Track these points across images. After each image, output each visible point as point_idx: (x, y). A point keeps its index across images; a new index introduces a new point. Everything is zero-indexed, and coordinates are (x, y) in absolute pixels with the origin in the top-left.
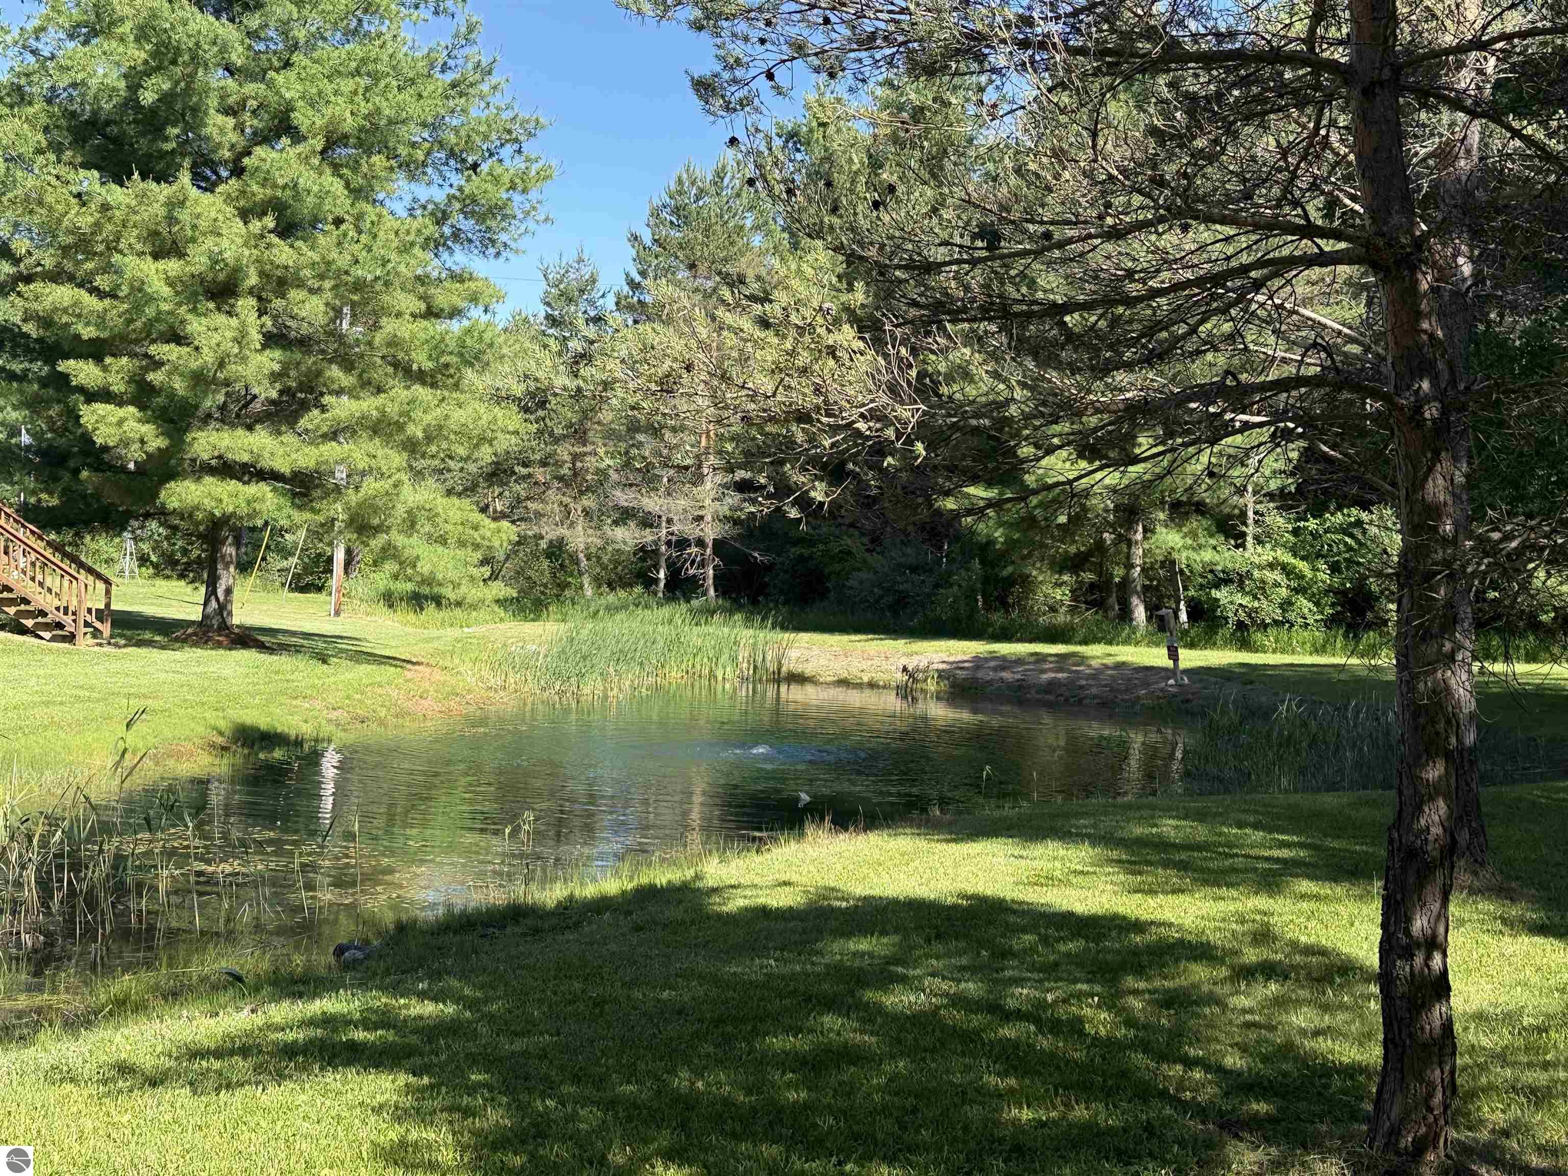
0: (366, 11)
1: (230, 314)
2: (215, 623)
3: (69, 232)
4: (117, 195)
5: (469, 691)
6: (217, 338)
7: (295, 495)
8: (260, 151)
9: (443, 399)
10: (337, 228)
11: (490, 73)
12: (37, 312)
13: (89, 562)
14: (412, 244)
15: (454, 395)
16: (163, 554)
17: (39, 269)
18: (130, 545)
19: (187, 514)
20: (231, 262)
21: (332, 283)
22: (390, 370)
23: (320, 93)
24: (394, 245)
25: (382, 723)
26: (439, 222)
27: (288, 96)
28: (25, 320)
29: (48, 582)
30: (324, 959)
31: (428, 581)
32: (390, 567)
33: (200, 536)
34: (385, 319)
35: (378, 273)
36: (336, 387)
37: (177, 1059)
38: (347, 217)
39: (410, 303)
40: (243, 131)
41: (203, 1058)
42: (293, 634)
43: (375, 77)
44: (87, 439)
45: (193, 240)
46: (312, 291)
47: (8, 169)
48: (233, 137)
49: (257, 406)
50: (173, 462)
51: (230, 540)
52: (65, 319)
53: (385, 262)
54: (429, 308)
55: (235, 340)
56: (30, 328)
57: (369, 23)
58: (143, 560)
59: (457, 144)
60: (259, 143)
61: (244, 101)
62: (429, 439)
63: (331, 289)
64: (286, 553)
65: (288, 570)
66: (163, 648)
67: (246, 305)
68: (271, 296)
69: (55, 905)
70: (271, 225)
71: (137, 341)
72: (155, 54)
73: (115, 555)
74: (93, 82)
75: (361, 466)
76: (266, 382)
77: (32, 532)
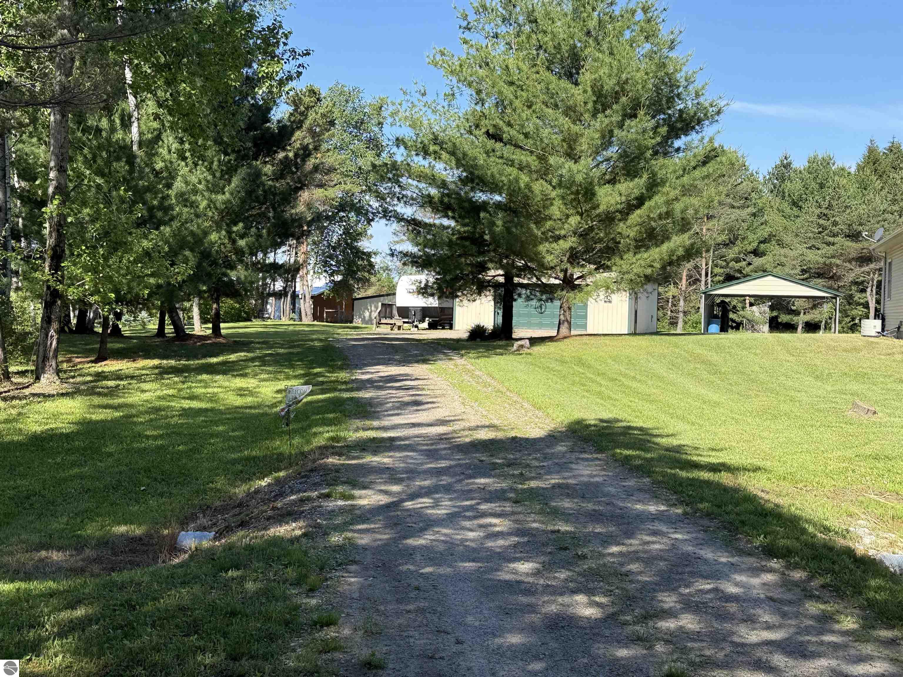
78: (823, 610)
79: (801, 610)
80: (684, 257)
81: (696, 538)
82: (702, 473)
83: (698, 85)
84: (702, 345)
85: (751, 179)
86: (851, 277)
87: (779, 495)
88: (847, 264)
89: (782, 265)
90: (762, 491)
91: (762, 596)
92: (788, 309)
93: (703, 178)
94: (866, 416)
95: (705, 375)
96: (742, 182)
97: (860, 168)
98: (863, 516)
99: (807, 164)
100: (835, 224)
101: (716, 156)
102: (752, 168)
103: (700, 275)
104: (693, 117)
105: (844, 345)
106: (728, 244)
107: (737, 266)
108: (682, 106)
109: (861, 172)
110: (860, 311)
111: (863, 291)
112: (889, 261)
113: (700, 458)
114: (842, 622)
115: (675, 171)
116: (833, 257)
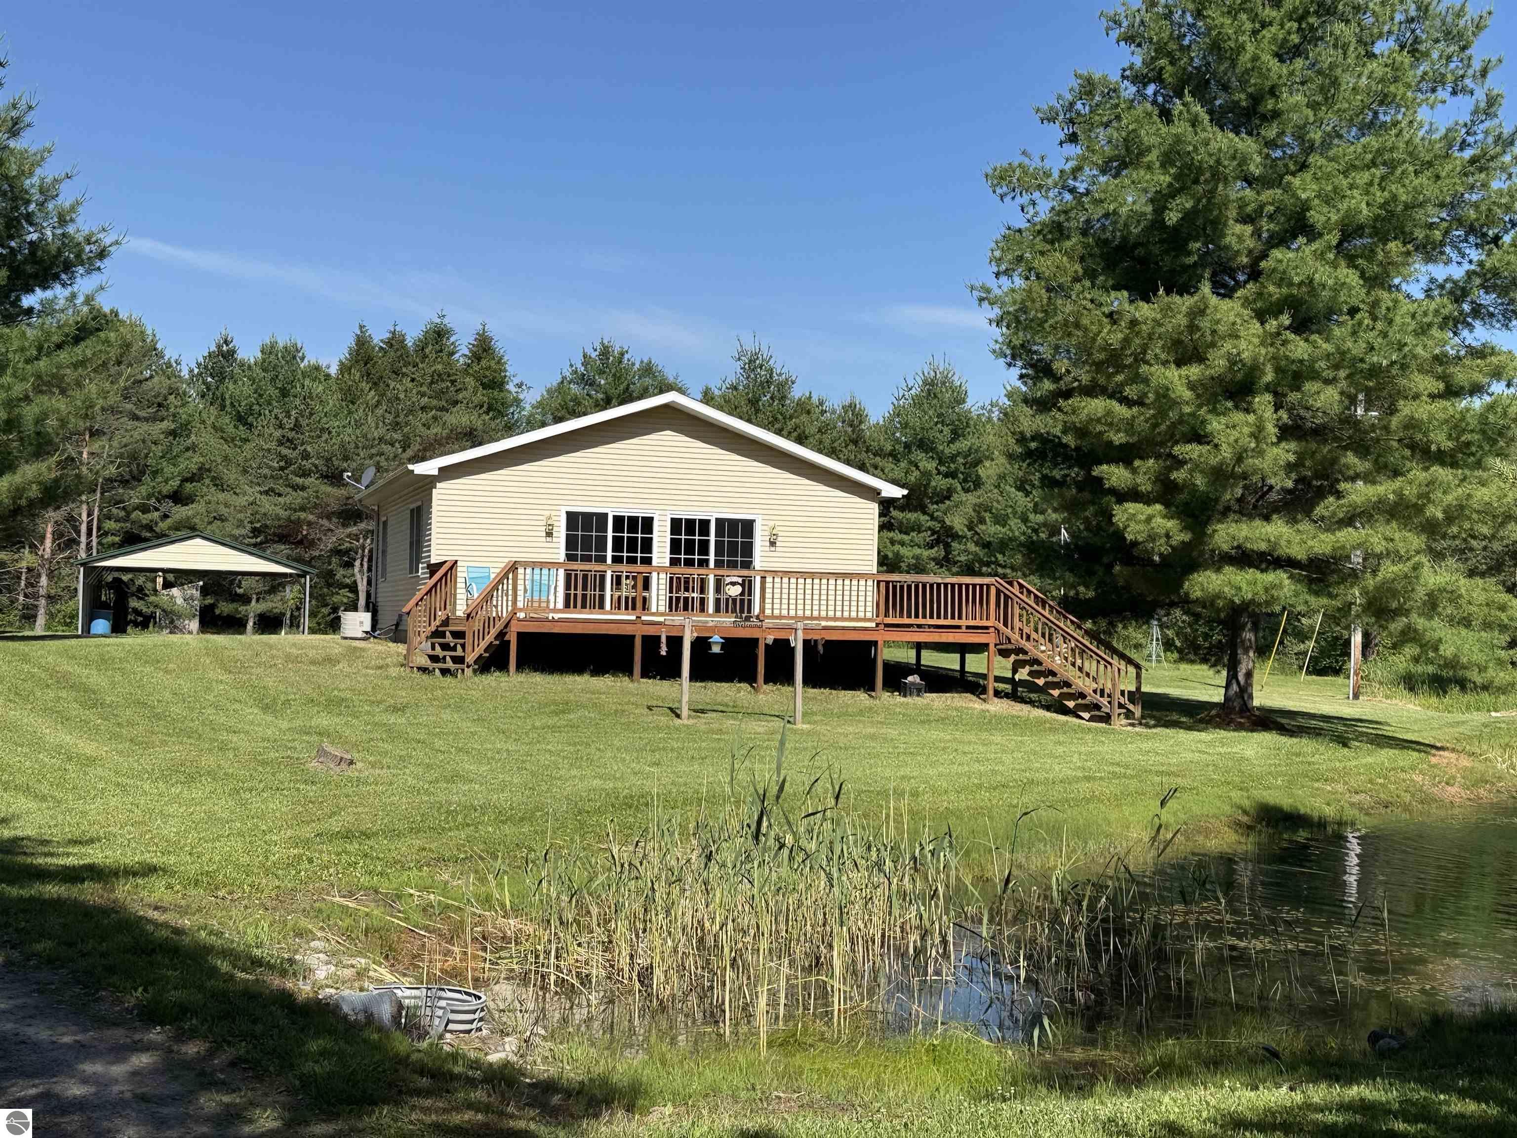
0: (1381, 103)
1: (1247, 411)
2: (1237, 704)
3: (1103, 349)
4: (1145, 311)
5: (1500, 779)
6: (1235, 434)
7: (1311, 581)
8: (1277, 254)
9: (1464, 479)
10: (1352, 318)
11: (1512, 143)
12: (1074, 423)
13: (1120, 647)
14: (1430, 325)
15: (1476, 473)
16: (1186, 639)
17: (1076, 384)
18: (1156, 631)
19: (1209, 602)
20: (1249, 362)
21: (1347, 372)
22: (1408, 452)
23: (1335, 189)
24: (1410, 328)
25: (1407, 808)
26: (1458, 300)
27: (1303, 196)
28: (1064, 432)
29: (1087, 667)
30: (1359, 1045)
31: (1453, 664)
32: (1410, 650)
33: (1220, 622)
34: (1402, 402)
35: (1394, 358)
36: (1351, 473)
37: (1222, 1126)
38: (1362, 306)
39: (1426, 384)
40: (1260, 236)
41: (1246, 1129)
42: (1313, 716)
43: (1392, 165)
44: (1119, 535)
45: (1213, 345)
46: (1327, 382)
47: (1050, 298)
48: (1250, 243)
49: (1273, 496)
50: (1195, 554)
51: (1249, 626)
52: (1099, 428)
53: (1401, 346)
54: (1448, 387)
55: (1252, 435)
56: (1069, 440)
57: (1385, 113)
58: (1168, 645)
59: (1477, 219)
60: (1276, 246)
61: (1261, 207)
62: (1450, 519)
63: (1346, 378)
64: (1302, 636)
65: (1305, 653)
66: (1189, 728)
67: (1263, 402)
68: (1286, 390)
69: (1103, 967)
70: (1287, 323)
71: (1162, 444)
72: (1177, 177)
73: (1143, 641)
74: (1124, 210)
75: (1378, 549)
76: (1282, 473)
77: (1072, 622)
78: (228, 1105)
79: (191, 1110)
80: (41, 500)
81: (23, 1007)
82: (49, 887)
83: (65, 199)
84: (74, 657)
85: (168, 370)
86: (330, 542)
87: (183, 911)
88: (325, 522)
89: (221, 519)
90: (156, 908)
91: (128, 1095)
92: (230, 594)
93: (75, 366)
94: (338, 769)
95: (75, 709)
96: (151, 377)
97: (344, 368)
98: (319, 934)
99: (259, 355)
100: (306, 456)
101: (98, 330)
102: (170, 354)
103: (78, 533)
104: (56, 257)
105: (312, 653)
106: (127, 481)
107: (145, 518)
108: (34, 237)
109: (346, 375)
110: (344, 596)
111: (349, 565)
112: (384, 519)
113: (49, 860)
114: (256, 1121)
115: (22, 349)
116: (303, 509)
